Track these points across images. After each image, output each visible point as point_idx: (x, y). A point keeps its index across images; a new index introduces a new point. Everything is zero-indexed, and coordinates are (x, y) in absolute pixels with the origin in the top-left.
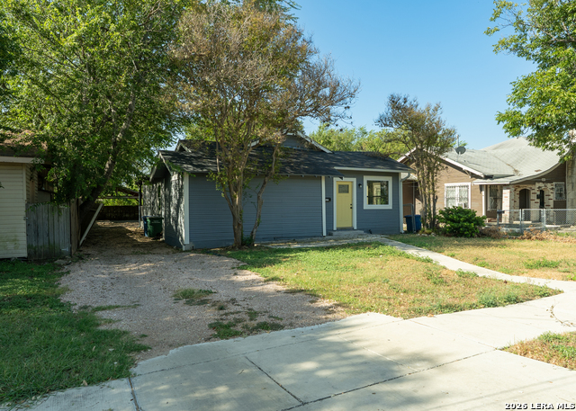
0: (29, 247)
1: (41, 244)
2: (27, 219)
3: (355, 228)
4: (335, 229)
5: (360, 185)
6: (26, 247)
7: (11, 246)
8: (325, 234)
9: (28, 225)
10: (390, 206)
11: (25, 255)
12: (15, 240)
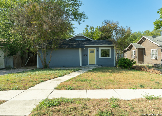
0: (5, 66)
1: (7, 65)
2: (5, 60)
3: (96, 64)
4: (88, 64)
5: (98, 51)
6: (4, 66)
7: (1, 66)
8: (80, 66)
9: (5, 61)
10: (110, 57)
11: (4, 68)
12: (2, 64)
